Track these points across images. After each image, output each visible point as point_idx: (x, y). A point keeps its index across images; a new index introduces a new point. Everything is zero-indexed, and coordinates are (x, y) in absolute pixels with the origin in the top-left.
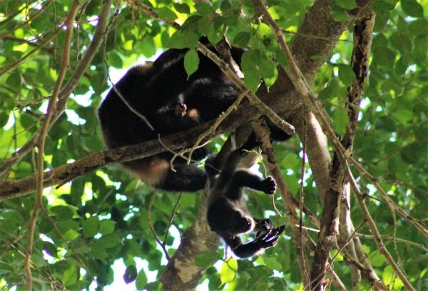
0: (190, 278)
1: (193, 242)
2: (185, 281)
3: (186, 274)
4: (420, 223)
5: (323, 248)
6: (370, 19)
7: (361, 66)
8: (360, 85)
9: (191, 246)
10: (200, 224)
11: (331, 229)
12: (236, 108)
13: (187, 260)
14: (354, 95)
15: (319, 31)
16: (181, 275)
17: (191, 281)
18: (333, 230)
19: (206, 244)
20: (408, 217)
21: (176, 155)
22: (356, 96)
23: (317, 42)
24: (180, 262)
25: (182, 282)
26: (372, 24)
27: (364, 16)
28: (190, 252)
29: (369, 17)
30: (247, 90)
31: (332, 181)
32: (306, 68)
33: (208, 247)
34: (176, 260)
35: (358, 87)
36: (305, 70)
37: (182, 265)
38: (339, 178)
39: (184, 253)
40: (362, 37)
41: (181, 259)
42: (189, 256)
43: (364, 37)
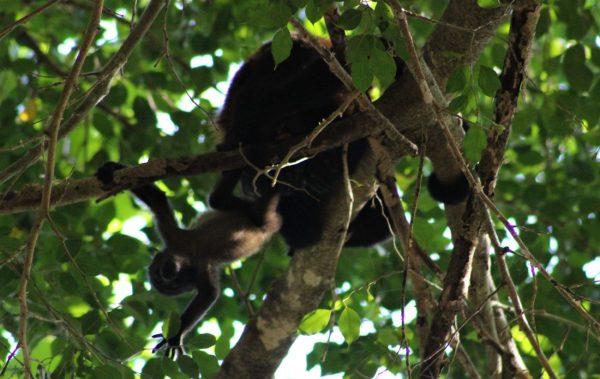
0: (275, 344)
1: (283, 296)
2: (268, 348)
3: (271, 339)
4: (567, 290)
5: (444, 316)
6: (533, 11)
7: (516, 74)
8: (513, 100)
9: (280, 302)
10: (294, 272)
11: (457, 291)
12: (341, 114)
13: (274, 320)
14: (503, 113)
15: (467, 22)
16: (265, 339)
17: (277, 349)
18: (460, 293)
19: (300, 299)
20: (552, 281)
21: (260, 173)
22: (507, 114)
23: (463, 37)
24: (265, 322)
25: (264, 349)
26: (535, 18)
27: (526, 6)
28: (278, 309)
29: (532, 8)
30: (357, 91)
31: (465, 227)
32: (445, 71)
33: (303, 304)
34: (260, 319)
35: (510, 102)
36: (444, 74)
37: (267, 326)
38: (474, 223)
39: (270, 309)
40: (520, 35)
41: (265, 317)
42: (276, 315)
43: (524, 34)
